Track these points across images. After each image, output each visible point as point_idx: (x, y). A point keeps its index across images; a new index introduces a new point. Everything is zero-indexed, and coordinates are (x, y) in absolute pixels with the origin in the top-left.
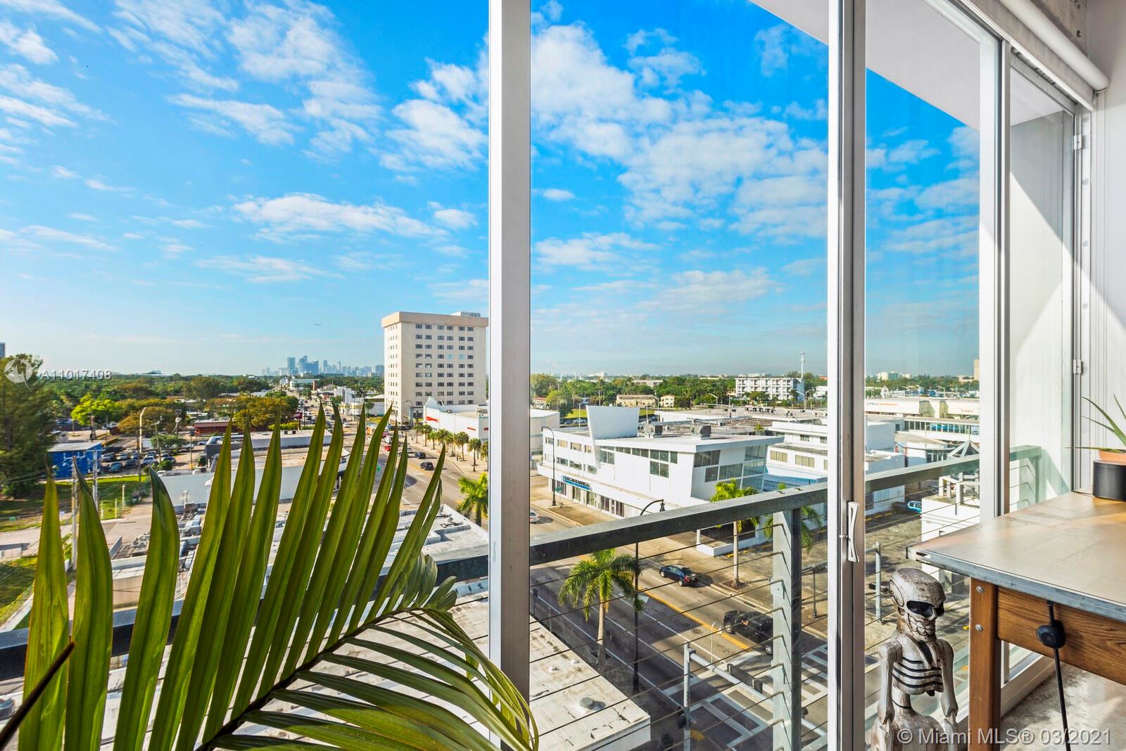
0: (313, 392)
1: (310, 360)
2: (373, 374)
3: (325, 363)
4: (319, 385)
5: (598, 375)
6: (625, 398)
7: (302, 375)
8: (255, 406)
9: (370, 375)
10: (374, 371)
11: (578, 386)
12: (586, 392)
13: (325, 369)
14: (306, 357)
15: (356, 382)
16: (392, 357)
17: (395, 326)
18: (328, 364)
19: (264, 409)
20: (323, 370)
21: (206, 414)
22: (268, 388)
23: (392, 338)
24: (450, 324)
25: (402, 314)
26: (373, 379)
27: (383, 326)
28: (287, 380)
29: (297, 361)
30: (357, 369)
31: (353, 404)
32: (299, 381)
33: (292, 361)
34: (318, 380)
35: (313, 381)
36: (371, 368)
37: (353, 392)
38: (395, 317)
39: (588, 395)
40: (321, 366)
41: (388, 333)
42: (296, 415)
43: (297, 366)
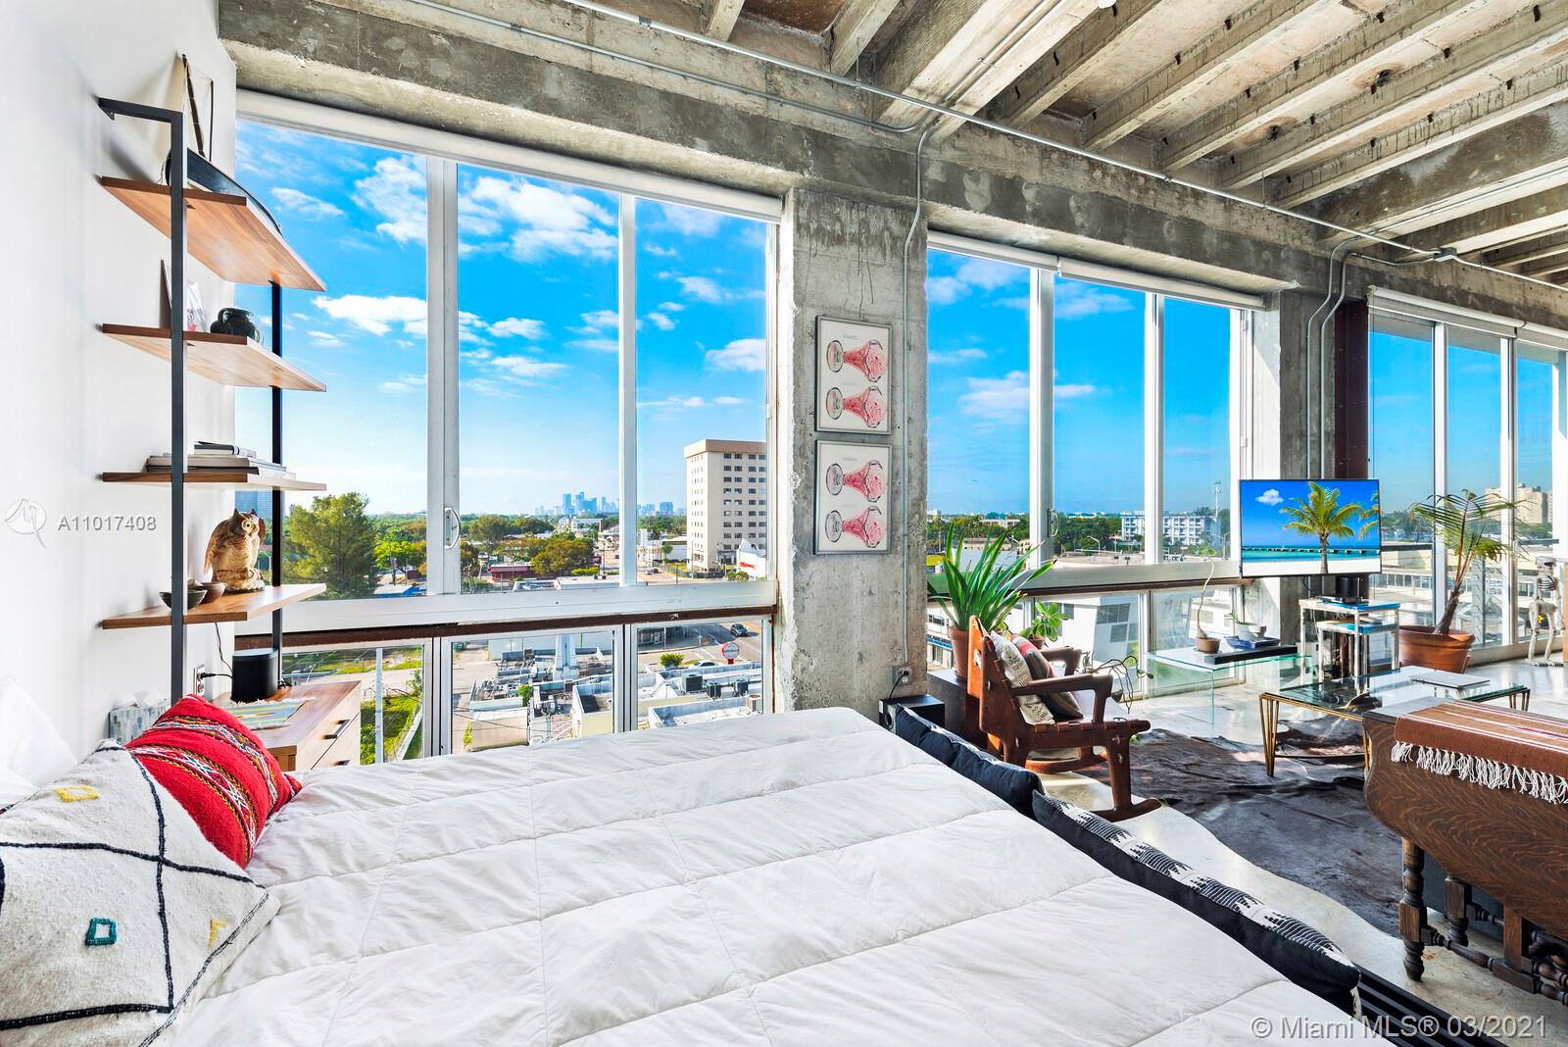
0: (599, 533)
1: (587, 497)
2: (658, 513)
3: (604, 499)
4: (604, 526)
6: (971, 543)
7: (580, 515)
9: (654, 514)
10: (657, 509)
13: (605, 507)
18: (606, 502)
20: (601, 508)
21: (496, 558)
22: (551, 529)
26: (660, 518)
28: (568, 520)
29: (573, 498)
31: (650, 548)
32: (582, 521)
33: (568, 498)
34: (601, 520)
35: (595, 521)
40: (599, 503)
42: (595, 560)
43: (574, 503)
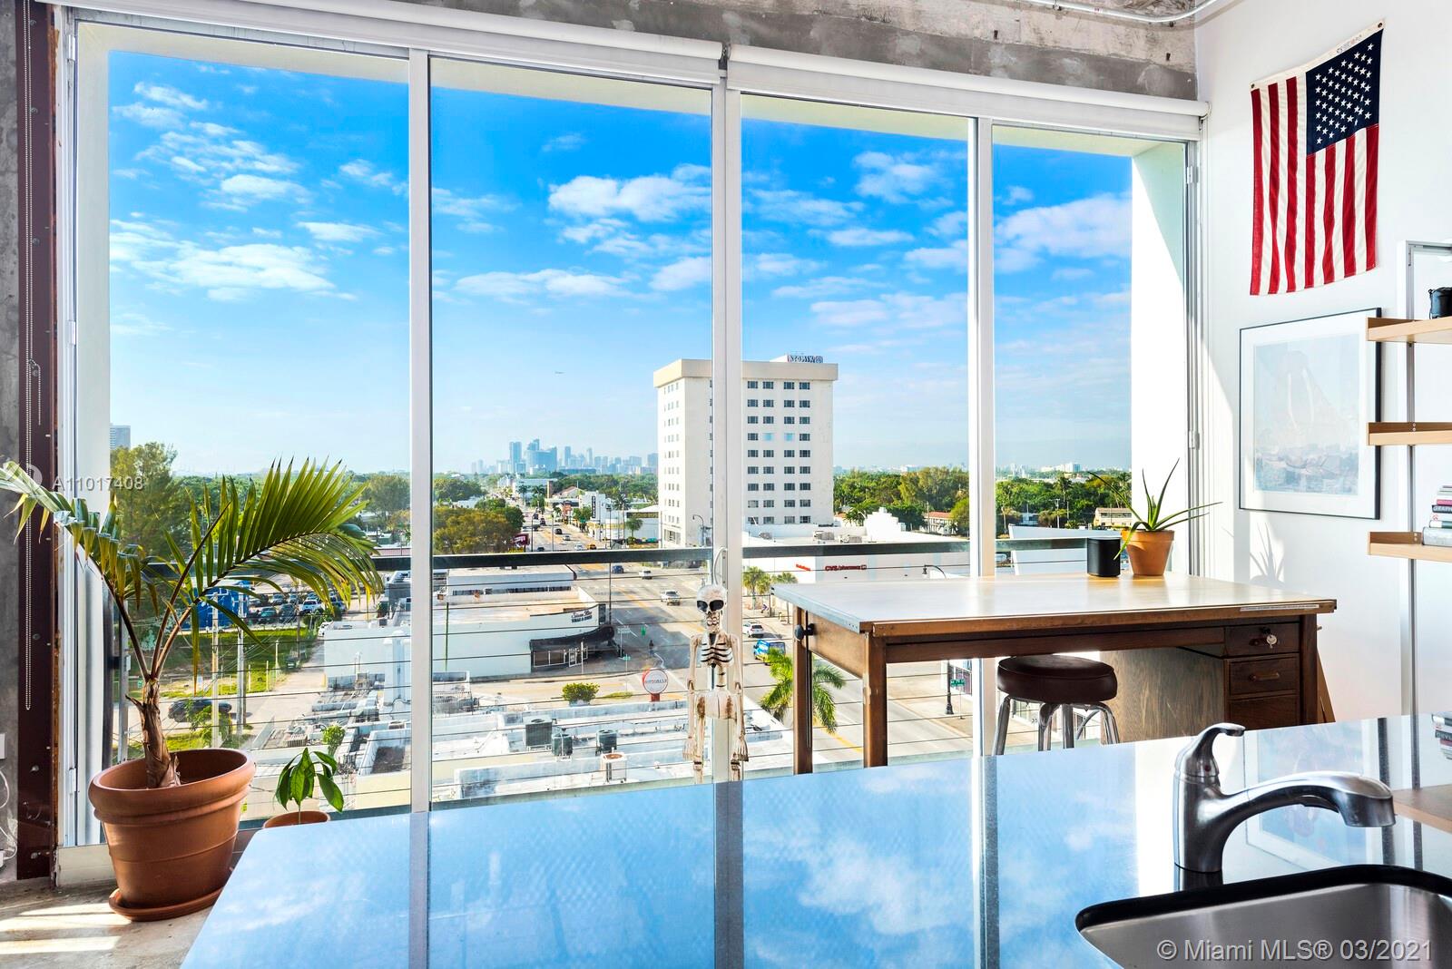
0: (547, 500)
1: (545, 446)
2: (643, 469)
3: (568, 450)
4: (558, 489)
5: (1060, 468)
6: (1112, 515)
7: (531, 473)
8: (458, 523)
9: (638, 472)
10: (645, 464)
11: (1015, 490)
12: (1030, 502)
13: (566, 461)
14: (538, 441)
15: (616, 483)
16: (670, 439)
17: (674, 384)
18: (572, 453)
19: (471, 528)
20: (563, 464)
21: (388, 536)
22: (479, 493)
23: (670, 407)
24: (768, 377)
25: (687, 364)
26: (643, 478)
27: (656, 383)
28: (508, 480)
29: (524, 448)
30: (618, 460)
31: (608, 521)
32: (527, 483)
33: (516, 448)
34: (555, 480)
35: (546, 483)
36: (640, 459)
37: (610, 501)
38: (675, 369)
39: (1034, 509)
40: (560, 455)
41: (664, 398)
42: (519, 539)
43: (525, 455)
